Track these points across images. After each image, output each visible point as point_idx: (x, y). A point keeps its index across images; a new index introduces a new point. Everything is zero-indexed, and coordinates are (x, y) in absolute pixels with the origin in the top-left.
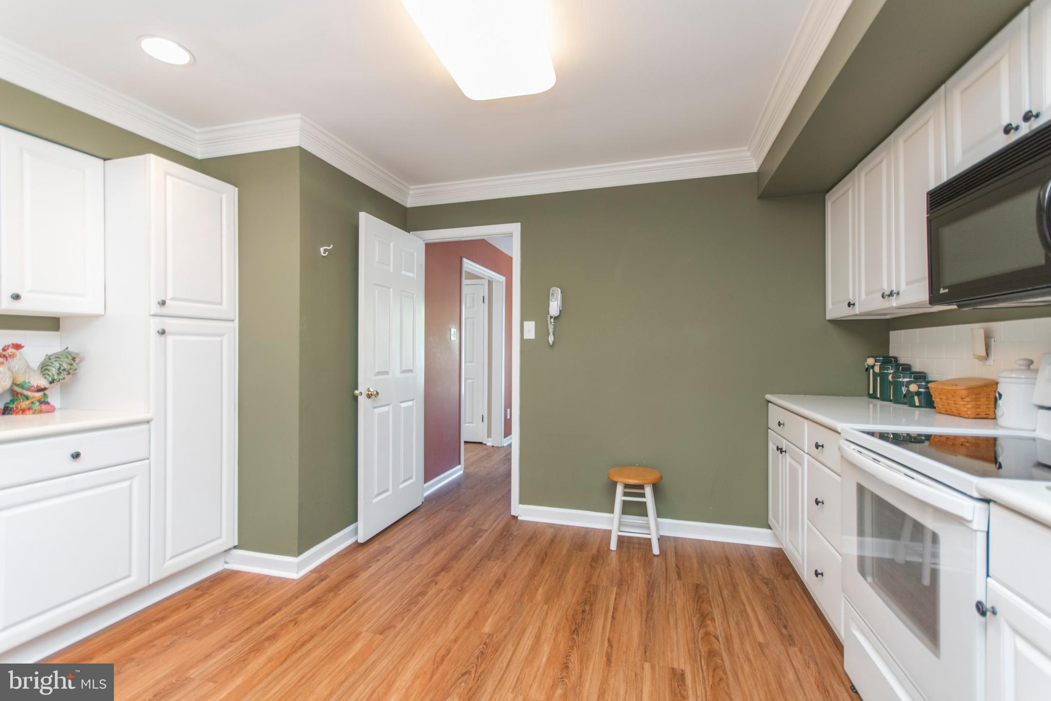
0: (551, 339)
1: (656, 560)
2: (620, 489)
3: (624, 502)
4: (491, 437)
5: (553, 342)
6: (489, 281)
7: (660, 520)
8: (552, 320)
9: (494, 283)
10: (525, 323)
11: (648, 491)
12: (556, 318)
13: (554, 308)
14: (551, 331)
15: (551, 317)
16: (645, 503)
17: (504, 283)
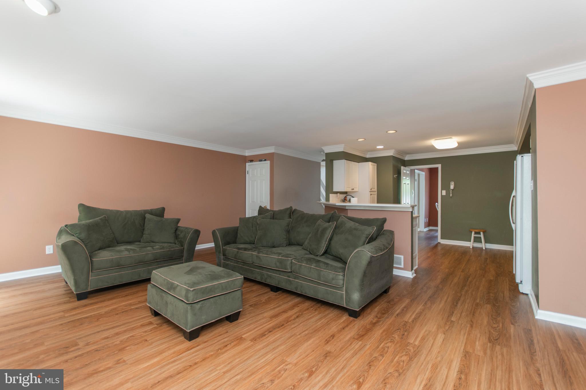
0: (451, 195)
1: (484, 250)
2: (473, 233)
3: (475, 237)
4: (419, 228)
5: (452, 196)
6: (418, 174)
7: (486, 244)
8: (451, 190)
9: (420, 175)
10: (443, 191)
11: (482, 233)
12: (452, 190)
13: (452, 187)
14: (451, 193)
15: (451, 189)
16: (481, 237)
17: (424, 175)
